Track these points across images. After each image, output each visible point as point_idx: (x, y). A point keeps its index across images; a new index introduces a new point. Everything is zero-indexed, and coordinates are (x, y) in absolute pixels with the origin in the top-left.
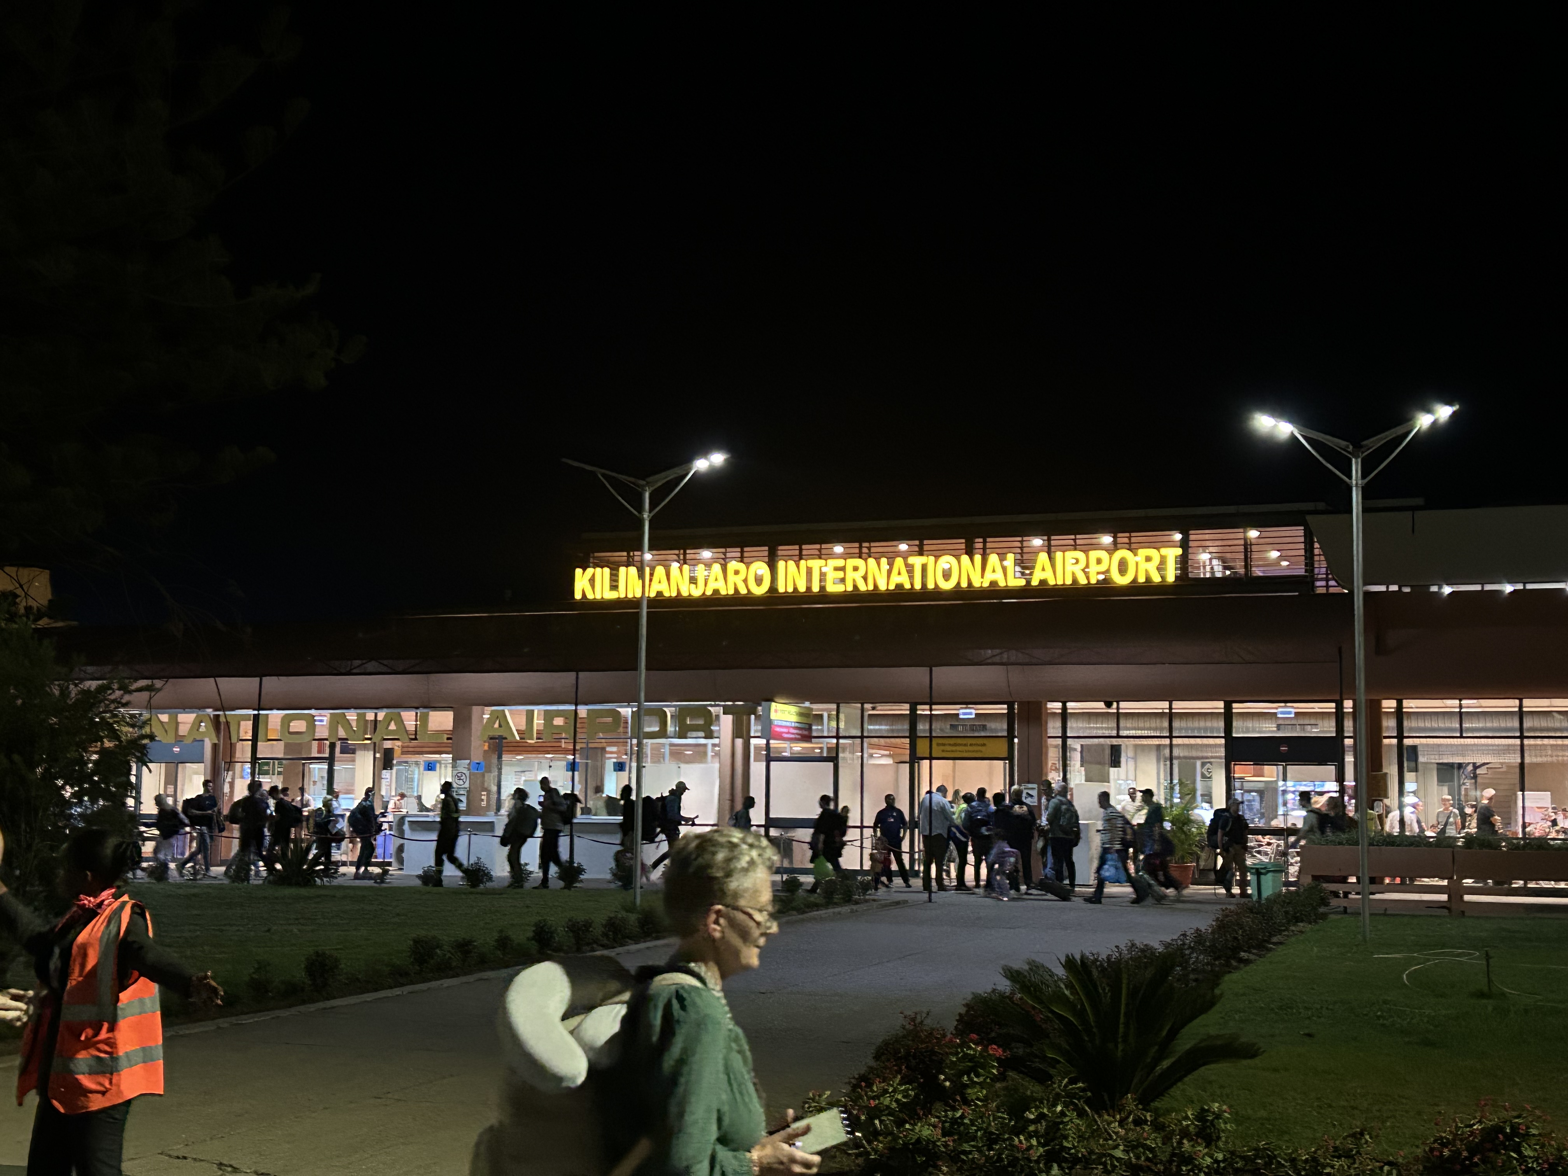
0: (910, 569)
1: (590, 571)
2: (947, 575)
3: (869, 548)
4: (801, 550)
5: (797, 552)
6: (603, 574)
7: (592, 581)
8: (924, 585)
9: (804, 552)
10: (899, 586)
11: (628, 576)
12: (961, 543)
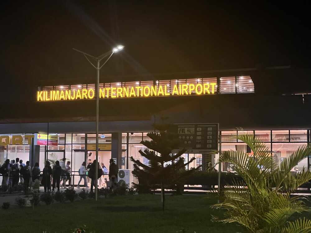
0: (136, 90)
1: (42, 92)
2: (147, 92)
3: (125, 84)
4: (104, 85)
5: (103, 86)
6: (45, 93)
7: (42, 95)
8: (140, 95)
9: (105, 85)
10: (133, 96)
11: (53, 93)
12: (152, 82)
